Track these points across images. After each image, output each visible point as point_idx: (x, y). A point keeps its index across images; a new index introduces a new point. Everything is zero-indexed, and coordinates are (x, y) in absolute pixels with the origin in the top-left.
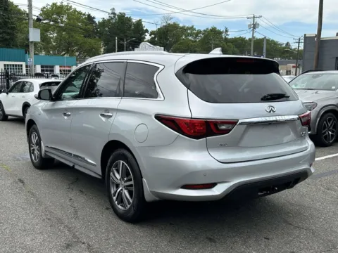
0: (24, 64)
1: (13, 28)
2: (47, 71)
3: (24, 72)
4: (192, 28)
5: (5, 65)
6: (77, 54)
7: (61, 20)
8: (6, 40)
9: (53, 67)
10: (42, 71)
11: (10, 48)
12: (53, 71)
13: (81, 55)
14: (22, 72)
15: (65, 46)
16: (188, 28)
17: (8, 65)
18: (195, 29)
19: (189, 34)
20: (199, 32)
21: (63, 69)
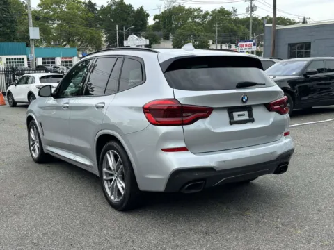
0: (25, 57)
1: (13, 22)
2: (48, 63)
3: (26, 65)
4: (199, 10)
5: (7, 59)
6: (79, 43)
7: (61, 10)
8: (7, 34)
9: (54, 59)
10: (44, 63)
11: (11, 41)
12: (54, 63)
13: (83, 45)
14: (24, 65)
15: (66, 36)
16: (195, 10)
17: (10, 59)
18: (202, 11)
19: (195, 16)
20: (207, 14)
21: (64, 60)
